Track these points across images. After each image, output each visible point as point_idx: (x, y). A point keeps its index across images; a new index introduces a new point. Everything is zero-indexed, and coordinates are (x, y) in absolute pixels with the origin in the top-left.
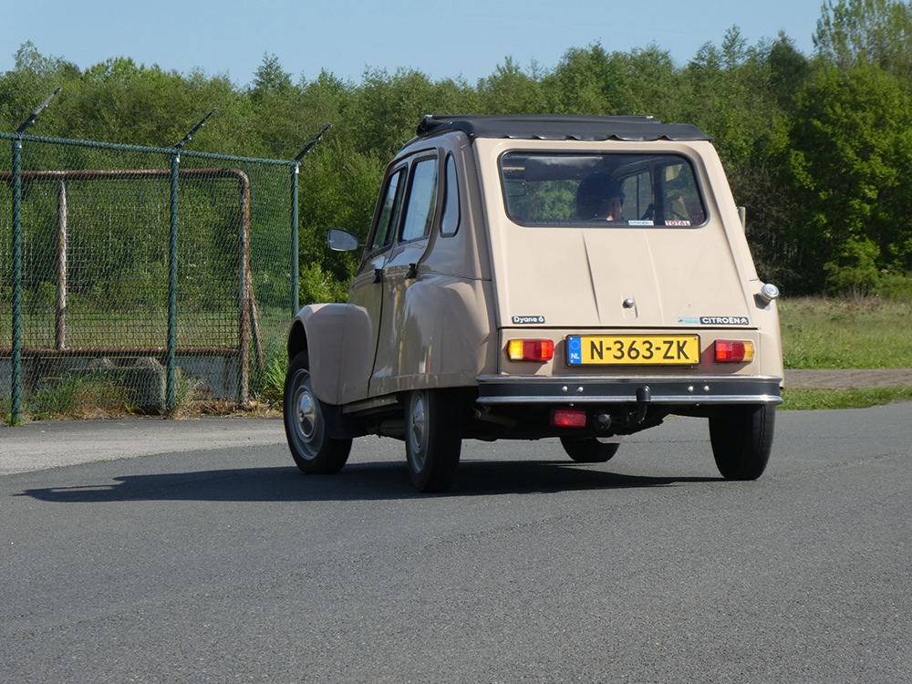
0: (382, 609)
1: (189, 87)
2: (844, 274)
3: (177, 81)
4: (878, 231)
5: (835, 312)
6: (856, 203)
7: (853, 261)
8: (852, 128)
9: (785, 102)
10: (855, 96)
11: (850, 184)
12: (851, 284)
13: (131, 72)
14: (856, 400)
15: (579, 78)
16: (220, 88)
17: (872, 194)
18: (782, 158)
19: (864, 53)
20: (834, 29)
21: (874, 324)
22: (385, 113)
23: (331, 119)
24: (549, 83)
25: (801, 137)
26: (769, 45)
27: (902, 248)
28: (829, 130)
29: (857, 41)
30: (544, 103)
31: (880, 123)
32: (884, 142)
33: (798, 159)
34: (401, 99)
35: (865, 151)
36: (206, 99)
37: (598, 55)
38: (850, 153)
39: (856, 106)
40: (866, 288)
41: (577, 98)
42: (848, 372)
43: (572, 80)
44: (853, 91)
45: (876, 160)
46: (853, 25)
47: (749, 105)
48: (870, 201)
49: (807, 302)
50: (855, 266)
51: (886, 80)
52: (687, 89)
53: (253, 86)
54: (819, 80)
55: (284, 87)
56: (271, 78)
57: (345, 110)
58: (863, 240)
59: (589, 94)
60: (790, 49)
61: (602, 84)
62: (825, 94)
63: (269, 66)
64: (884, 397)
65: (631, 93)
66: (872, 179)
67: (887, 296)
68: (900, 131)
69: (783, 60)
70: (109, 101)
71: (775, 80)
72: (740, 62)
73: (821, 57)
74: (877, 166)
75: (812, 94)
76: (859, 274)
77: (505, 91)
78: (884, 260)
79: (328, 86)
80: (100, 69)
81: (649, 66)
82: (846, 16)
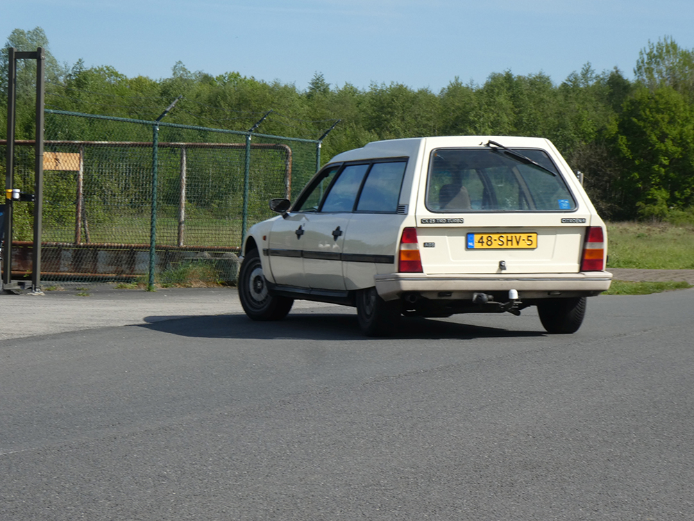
0: (327, 427)
1: (271, 90)
2: (648, 209)
3: (264, 86)
4: (672, 185)
5: (641, 231)
6: (656, 167)
7: (654, 201)
8: (655, 124)
9: (617, 108)
10: (657, 104)
11: (653, 156)
12: (652, 214)
13: (239, 80)
14: (643, 290)
15: (496, 90)
16: (288, 92)
17: (666, 162)
18: (614, 140)
19: (664, 80)
20: (647, 66)
21: (662, 240)
22: (383, 108)
24: (480, 93)
25: (625, 128)
26: (608, 73)
27: (683, 194)
28: (642, 124)
29: (660, 73)
30: (476, 105)
31: (672, 121)
32: (674, 132)
33: (623, 141)
34: (393, 100)
35: (663, 137)
36: (281, 97)
37: (508, 77)
38: (654, 138)
39: (659, 111)
40: (660, 217)
41: (494, 102)
42: (642, 270)
43: (492, 91)
44: (656, 102)
45: (669, 143)
46: (658, 64)
47: (596, 109)
48: (664, 166)
49: (625, 225)
50: (655, 205)
51: (676, 96)
52: (560, 98)
53: (308, 91)
54: (637, 95)
55: (325, 91)
56: (319, 86)
57: (360, 106)
58: (660, 189)
59: (502, 99)
60: (620, 77)
61: (510, 94)
62: (640, 103)
63: (318, 79)
64: (660, 288)
65: (527, 99)
66: (666, 153)
67: (672, 222)
68: (683, 126)
69: (616, 83)
70: (224, 98)
71: (611, 94)
72: (591, 83)
73: (638, 82)
74: (670, 146)
75: (632, 103)
76: (656, 209)
77: (454, 96)
78: (672, 201)
79: (350, 92)
80: (221, 78)
81: (539, 84)
82: (654, 58)
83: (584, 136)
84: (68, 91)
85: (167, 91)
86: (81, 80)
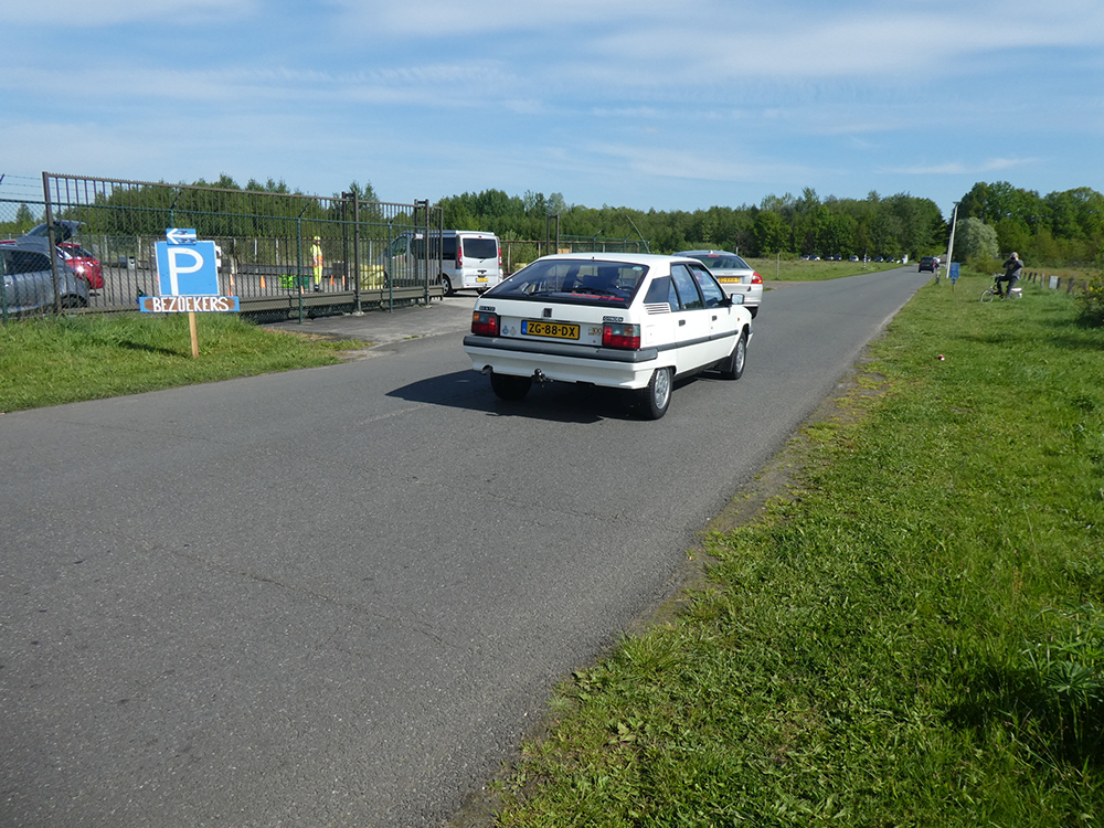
4: (771, 245)
6: (766, 239)
8: (767, 224)
9: (754, 218)
10: (767, 217)
11: (765, 236)
17: (769, 237)
19: (770, 209)
20: (764, 204)
21: (768, 264)
23: (663, 220)
25: (756, 226)
26: (751, 206)
27: (775, 249)
28: (762, 224)
29: (769, 206)
31: (772, 223)
32: (773, 227)
33: (755, 230)
34: (677, 216)
35: (769, 229)
36: (639, 215)
37: (716, 208)
38: (766, 229)
39: (768, 219)
40: (767, 256)
41: (712, 217)
43: (711, 212)
45: (771, 231)
47: (747, 219)
48: (769, 239)
50: (765, 252)
51: (774, 214)
52: (735, 215)
53: (648, 213)
54: (761, 214)
55: (654, 213)
56: (652, 211)
57: (666, 218)
58: (767, 247)
62: (762, 217)
66: (770, 234)
69: (754, 209)
71: (752, 214)
73: (761, 209)
75: (759, 217)
79: (663, 212)
81: (727, 210)
82: (767, 201)
83: (742, 228)
84: (569, 214)
85: (602, 214)
86: (574, 210)
